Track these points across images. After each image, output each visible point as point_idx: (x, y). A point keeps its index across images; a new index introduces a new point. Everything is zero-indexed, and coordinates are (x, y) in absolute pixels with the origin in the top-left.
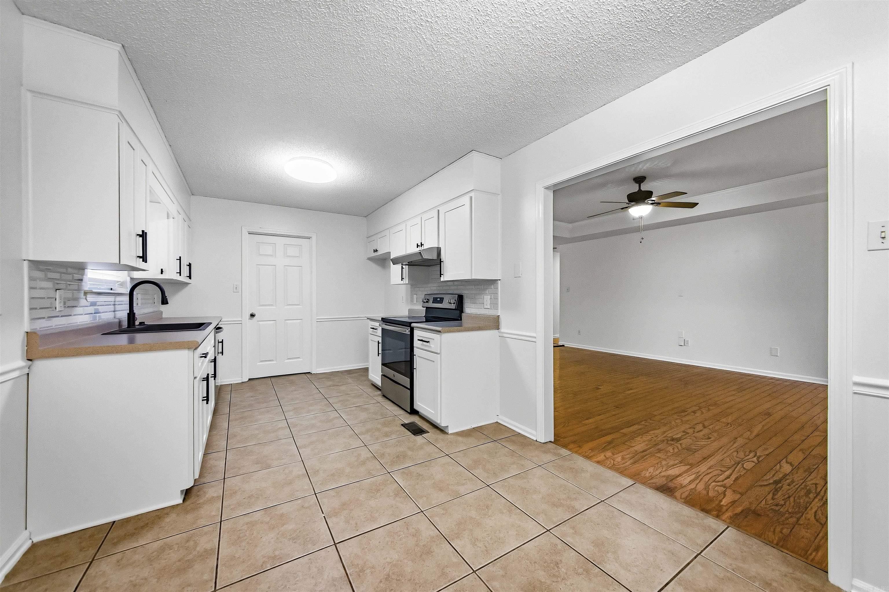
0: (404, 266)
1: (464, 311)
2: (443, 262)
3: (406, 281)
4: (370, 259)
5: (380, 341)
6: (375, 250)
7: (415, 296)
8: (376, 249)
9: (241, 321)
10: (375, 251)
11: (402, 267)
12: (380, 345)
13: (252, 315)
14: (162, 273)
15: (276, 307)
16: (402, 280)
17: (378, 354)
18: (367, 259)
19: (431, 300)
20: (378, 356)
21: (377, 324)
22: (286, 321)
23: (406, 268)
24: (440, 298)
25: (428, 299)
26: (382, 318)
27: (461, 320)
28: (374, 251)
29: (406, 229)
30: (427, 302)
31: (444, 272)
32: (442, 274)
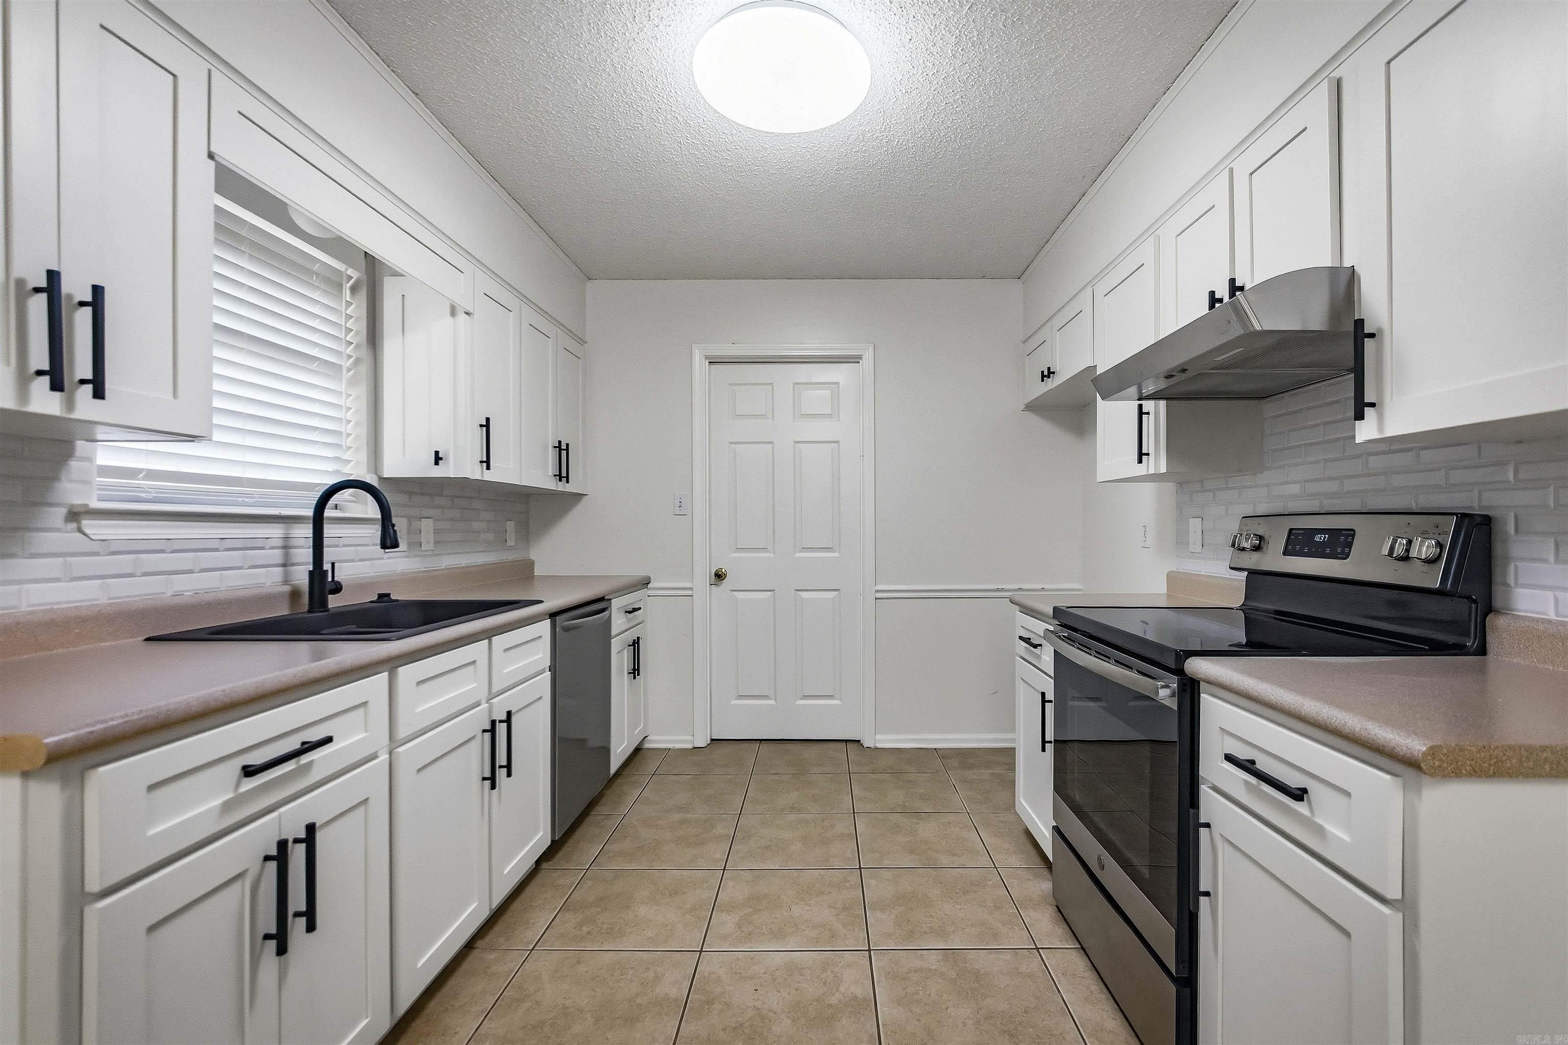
0: (1148, 405)
1: (1497, 603)
2: (1372, 336)
3: (1158, 463)
4: (1033, 407)
5: (1050, 696)
6: (1046, 373)
7: (1195, 525)
8: (1049, 368)
9: (691, 589)
10: (1048, 374)
11: (1140, 406)
12: (1049, 707)
13: (719, 576)
14: (437, 463)
15: (774, 553)
16: (1140, 461)
17: (1044, 742)
18: (1023, 407)
19: (1278, 543)
20: (1044, 750)
21: (1038, 627)
22: (800, 593)
23: (1157, 409)
24: (1334, 533)
25: (1261, 538)
26: (1056, 609)
27: (1482, 651)
28: (1043, 376)
29: (1157, 259)
30: (1257, 548)
31: (1380, 390)
32: (1373, 405)
